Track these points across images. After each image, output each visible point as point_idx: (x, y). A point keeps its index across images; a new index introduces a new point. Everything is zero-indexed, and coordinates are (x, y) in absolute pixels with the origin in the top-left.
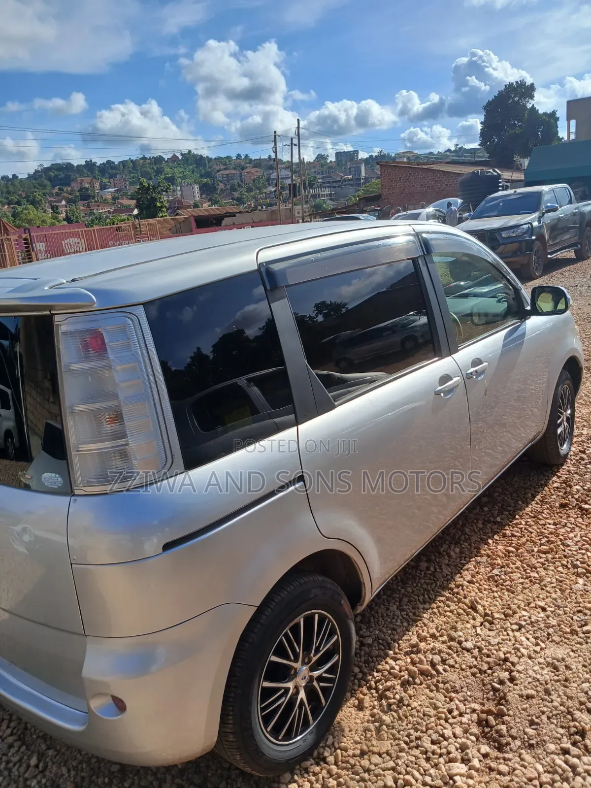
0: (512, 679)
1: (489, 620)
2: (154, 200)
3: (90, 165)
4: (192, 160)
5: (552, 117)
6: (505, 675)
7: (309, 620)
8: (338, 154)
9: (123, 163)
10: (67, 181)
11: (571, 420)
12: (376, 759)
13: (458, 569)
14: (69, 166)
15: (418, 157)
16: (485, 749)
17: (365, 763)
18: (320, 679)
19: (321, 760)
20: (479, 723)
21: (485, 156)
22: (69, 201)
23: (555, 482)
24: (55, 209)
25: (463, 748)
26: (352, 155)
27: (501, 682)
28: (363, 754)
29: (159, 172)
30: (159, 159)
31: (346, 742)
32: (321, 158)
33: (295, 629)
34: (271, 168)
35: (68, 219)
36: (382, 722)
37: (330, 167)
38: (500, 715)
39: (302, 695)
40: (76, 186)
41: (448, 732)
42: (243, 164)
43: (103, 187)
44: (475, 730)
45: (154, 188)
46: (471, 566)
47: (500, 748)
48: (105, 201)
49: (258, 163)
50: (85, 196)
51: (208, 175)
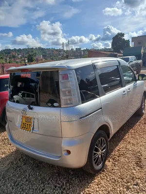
0: (141, 155)
1: (133, 145)
2: (32, 58)
3: (15, 49)
4: (40, 49)
5: (128, 41)
6: (140, 154)
7: (101, 139)
8: (76, 49)
9: (23, 49)
10: (9, 53)
11: (144, 105)
12: (115, 170)
13: (124, 135)
14: (10, 49)
15: (95, 50)
16: (138, 168)
17: (113, 171)
18: (103, 153)
19: (104, 171)
20: (136, 164)
21: (112, 50)
22: (10, 58)
23: (142, 119)
24: (6, 60)
25: (134, 168)
26: (80, 49)
27: (139, 156)
28: (112, 170)
29: (32, 52)
30: (33, 48)
31: (108, 167)
32: (72, 49)
33: (99, 141)
34: (60, 51)
35: (9, 62)
36: (115, 164)
37: (74, 52)
38: (140, 162)
39: (100, 156)
40: (11, 54)
41: (130, 165)
42: (53, 50)
43: (18, 55)
44: (135, 165)
45: (33, 55)
46: (127, 135)
47: (141, 168)
48: (19, 58)
49: (57, 50)
50: (14, 57)
51: (44, 52)
